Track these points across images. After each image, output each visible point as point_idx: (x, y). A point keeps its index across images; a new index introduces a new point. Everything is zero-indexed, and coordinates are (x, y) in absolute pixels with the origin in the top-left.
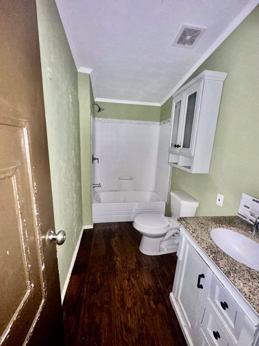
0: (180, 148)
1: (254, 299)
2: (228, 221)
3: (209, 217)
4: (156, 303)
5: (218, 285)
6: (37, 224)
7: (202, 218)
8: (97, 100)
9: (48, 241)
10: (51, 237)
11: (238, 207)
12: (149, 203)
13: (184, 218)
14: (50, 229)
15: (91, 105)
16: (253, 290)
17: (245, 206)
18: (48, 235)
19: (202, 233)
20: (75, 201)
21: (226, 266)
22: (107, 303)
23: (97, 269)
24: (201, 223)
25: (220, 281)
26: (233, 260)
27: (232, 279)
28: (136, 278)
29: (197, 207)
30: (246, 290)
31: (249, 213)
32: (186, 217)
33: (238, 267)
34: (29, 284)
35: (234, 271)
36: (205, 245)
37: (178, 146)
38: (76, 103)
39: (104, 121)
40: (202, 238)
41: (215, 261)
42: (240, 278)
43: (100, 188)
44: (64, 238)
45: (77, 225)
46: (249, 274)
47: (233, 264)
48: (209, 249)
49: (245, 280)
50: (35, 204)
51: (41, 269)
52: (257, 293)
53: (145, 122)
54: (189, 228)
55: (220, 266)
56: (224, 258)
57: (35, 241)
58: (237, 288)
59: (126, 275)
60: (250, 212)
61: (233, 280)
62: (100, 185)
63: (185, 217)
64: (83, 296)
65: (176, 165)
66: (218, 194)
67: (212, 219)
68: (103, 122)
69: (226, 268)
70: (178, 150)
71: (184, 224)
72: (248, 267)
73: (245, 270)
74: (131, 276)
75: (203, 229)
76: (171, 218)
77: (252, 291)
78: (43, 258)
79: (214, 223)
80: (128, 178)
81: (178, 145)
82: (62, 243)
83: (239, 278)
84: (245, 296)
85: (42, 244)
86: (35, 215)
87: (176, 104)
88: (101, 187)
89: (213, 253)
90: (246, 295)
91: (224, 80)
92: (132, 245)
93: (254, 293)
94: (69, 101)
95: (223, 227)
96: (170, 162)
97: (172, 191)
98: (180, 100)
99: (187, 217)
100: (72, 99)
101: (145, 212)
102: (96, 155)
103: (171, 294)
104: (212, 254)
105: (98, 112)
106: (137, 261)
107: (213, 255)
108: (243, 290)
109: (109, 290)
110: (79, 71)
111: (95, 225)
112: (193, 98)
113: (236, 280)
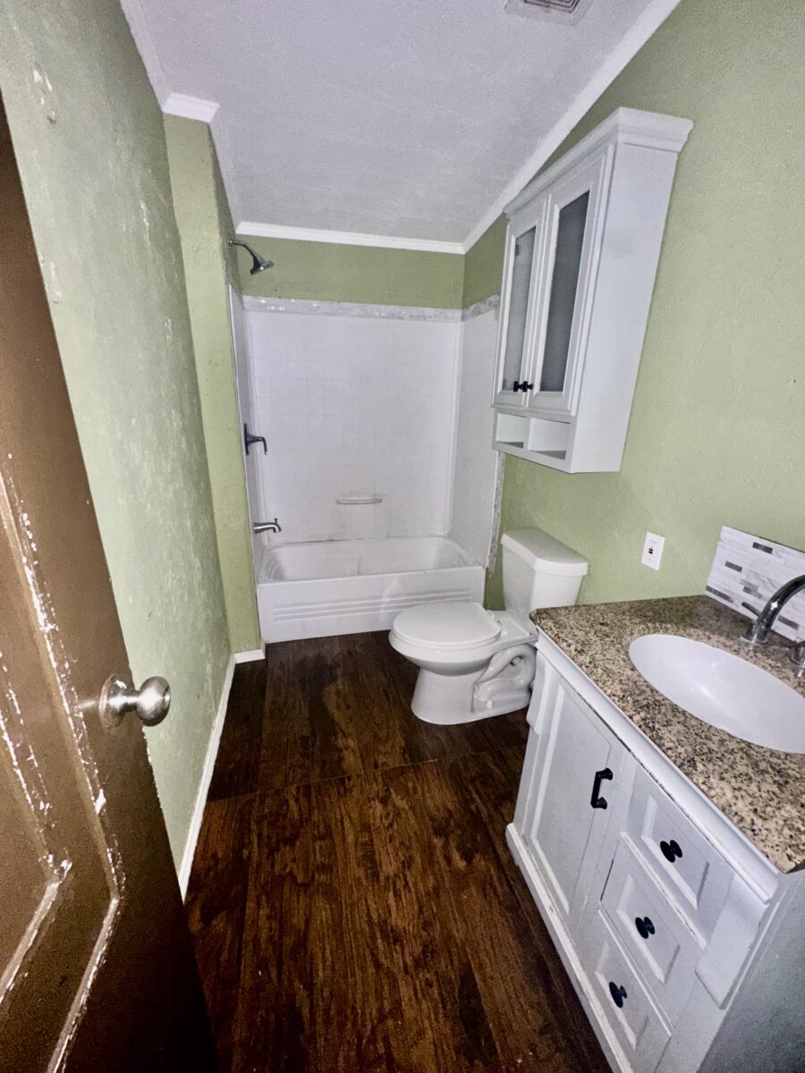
0: (531, 394)
1: (766, 829)
2: (677, 610)
3: (624, 602)
4: (467, 857)
5: (654, 798)
6: (54, 665)
7: (602, 608)
8: (244, 229)
9: (110, 717)
10: (118, 701)
11: (707, 570)
12: (434, 571)
13: (550, 611)
14: (112, 676)
15: (223, 245)
16: (761, 804)
17: (729, 565)
18: (105, 696)
19: (605, 652)
20: (200, 578)
21: (682, 743)
22: (324, 868)
23: (287, 776)
24: (601, 622)
25: (661, 785)
26: (701, 723)
27: (701, 779)
28: (407, 794)
29: (584, 576)
30: (742, 807)
31: (741, 583)
32: (554, 609)
33: (716, 742)
34: (51, 866)
35: (704, 757)
36: (618, 687)
37: (526, 387)
38: (167, 236)
39: (277, 306)
40: (608, 666)
41: (648, 731)
42: (725, 775)
43: (278, 534)
44: (164, 701)
45: (211, 654)
46: (747, 762)
47: (701, 737)
48: (629, 698)
49: (739, 779)
50: (37, 594)
51: (94, 807)
52: (774, 812)
53: (415, 311)
54: (566, 641)
55: (663, 744)
56: (675, 720)
57: (55, 722)
58: (716, 805)
59: (376, 788)
60: (744, 581)
61: (704, 783)
62: (276, 524)
63: (552, 608)
64: (249, 858)
65: (519, 449)
66: (649, 534)
67: (631, 608)
68: (271, 311)
69: (681, 750)
70: (526, 399)
71: (551, 629)
72: (744, 742)
73: (736, 751)
74: (392, 791)
75: (608, 639)
76: (505, 612)
77: (759, 810)
78: (97, 771)
79: (638, 620)
80: (366, 498)
81: (525, 383)
82: (159, 716)
83: (722, 773)
84: (741, 825)
85: (85, 727)
86: (43, 633)
87: (517, 239)
88: (280, 530)
89: (641, 707)
90: (742, 820)
91: (680, 150)
92: (388, 699)
93: (764, 812)
94: (139, 222)
95: (666, 631)
96: (497, 439)
97: (506, 533)
98: (532, 226)
99: (558, 608)
100: (151, 218)
101: (424, 599)
102: (256, 427)
103: (511, 828)
104: (639, 713)
105: (253, 271)
106: (407, 745)
107: (643, 714)
108: (734, 808)
109: (328, 834)
110: (165, 109)
111: (270, 648)
112: (575, 215)
113: (714, 781)
